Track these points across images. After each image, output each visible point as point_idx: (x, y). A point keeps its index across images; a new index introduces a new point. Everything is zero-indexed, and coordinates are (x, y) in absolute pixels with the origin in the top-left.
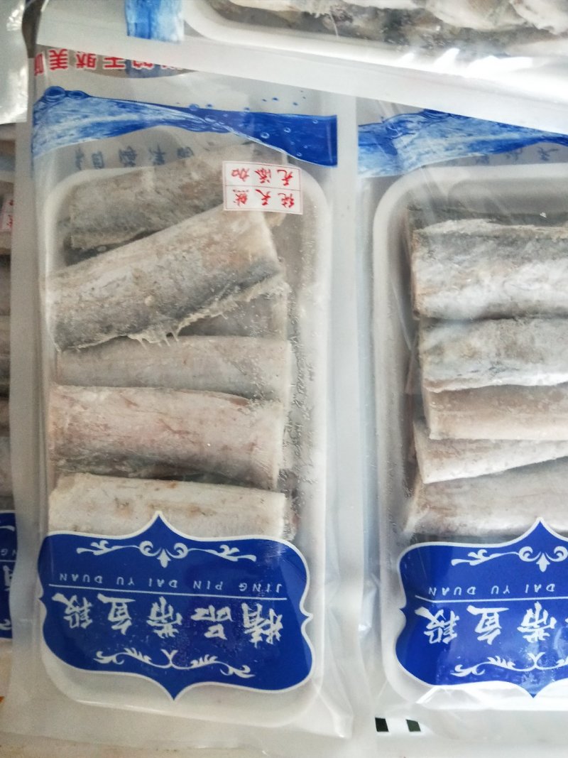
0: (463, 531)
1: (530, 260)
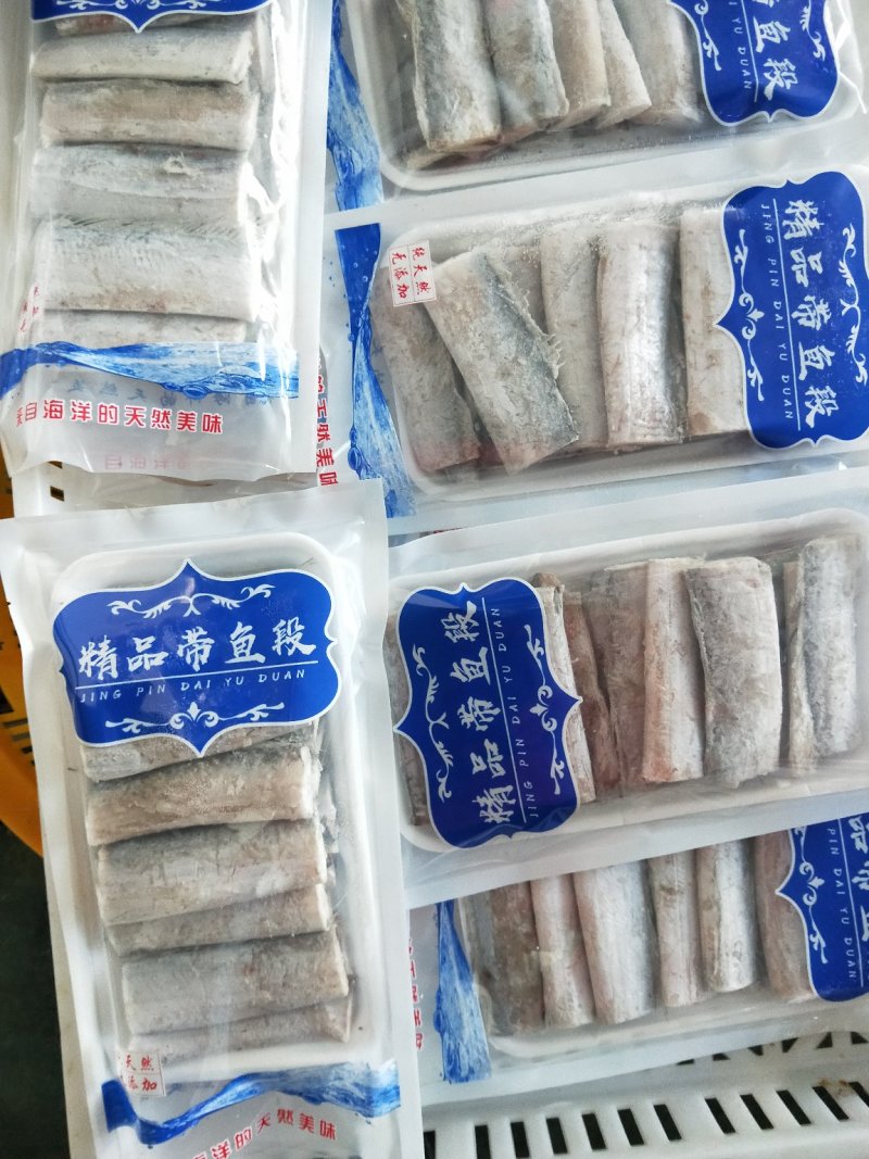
0: (689, 67)
1: (443, 46)
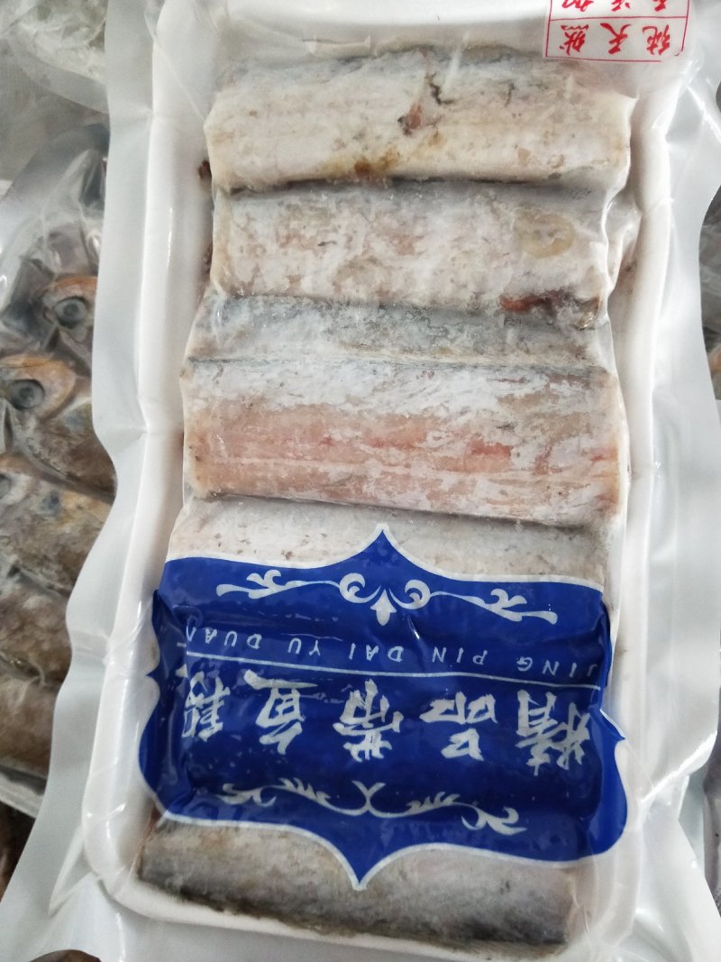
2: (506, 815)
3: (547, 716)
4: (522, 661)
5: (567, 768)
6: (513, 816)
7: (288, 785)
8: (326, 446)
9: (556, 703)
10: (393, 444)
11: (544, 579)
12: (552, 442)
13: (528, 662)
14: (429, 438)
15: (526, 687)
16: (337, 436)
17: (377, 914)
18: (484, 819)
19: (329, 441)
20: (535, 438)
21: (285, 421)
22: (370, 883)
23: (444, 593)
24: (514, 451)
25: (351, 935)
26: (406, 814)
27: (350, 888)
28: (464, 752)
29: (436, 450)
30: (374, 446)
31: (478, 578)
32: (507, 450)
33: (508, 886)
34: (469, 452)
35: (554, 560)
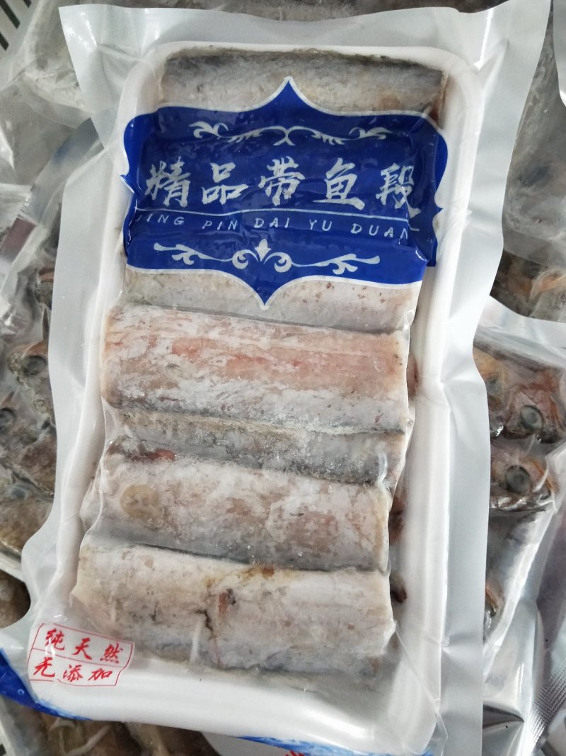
2: (201, 133)
3: (170, 192)
4: (181, 222)
5: (161, 162)
6: (197, 133)
7: (339, 141)
8: (298, 360)
9: (164, 200)
10: (250, 359)
11: (161, 271)
12: (145, 356)
13: (177, 222)
14: (225, 362)
15: (181, 208)
16: (290, 367)
17: (277, 64)
18: (214, 131)
19: (296, 364)
20: (156, 359)
21: (328, 379)
22: (281, 82)
23: (223, 260)
24: (170, 351)
25: (295, 50)
26: (263, 129)
27: (294, 77)
28: (222, 167)
29: (221, 354)
30: (263, 359)
31: (202, 271)
32: (175, 352)
33: (198, 89)
34: (199, 351)
35: (154, 283)
